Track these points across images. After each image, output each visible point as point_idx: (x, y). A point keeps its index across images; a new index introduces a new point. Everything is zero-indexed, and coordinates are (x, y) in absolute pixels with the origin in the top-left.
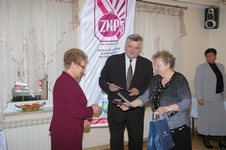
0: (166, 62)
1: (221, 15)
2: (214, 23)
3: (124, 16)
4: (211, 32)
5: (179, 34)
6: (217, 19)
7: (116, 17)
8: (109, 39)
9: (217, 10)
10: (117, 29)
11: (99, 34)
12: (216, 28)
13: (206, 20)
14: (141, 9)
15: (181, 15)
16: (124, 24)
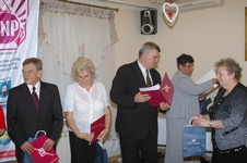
0: (230, 72)
1: (159, 19)
2: (152, 28)
4: (149, 38)
5: (109, 41)
6: (154, 23)
7: (13, 18)
9: (154, 13)
10: (16, 33)
12: (154, 33)
13: (142, 24)
14: (59, 10)
15: (111, 18)
16: (25, 26)
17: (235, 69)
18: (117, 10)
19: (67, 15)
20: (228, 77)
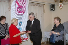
0: (58, 20)
1: (55, 7)
2: (53, 9)
3: (25, 7)
4: (53, 12)
6: (54, 8)
7: (22, 7)
8: (20, 14)
9: (54, 5)
10: (23, 11)
11: (17, 12)
12: (54, 10)
13: (51, 8)
14: (31, 5)
15: (43, 6)
16: (25, 9)
17: (59, 19)
18: (45, 5)
19: (33, 6)
20: (57, 22)
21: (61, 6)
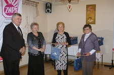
2: (50, 11)
3: (17, 6)
9: (51, 5)
10: (14, 12)
13: (46, 9)
15: (36, 6)
18: (38, 3)
21: (70, 8)
